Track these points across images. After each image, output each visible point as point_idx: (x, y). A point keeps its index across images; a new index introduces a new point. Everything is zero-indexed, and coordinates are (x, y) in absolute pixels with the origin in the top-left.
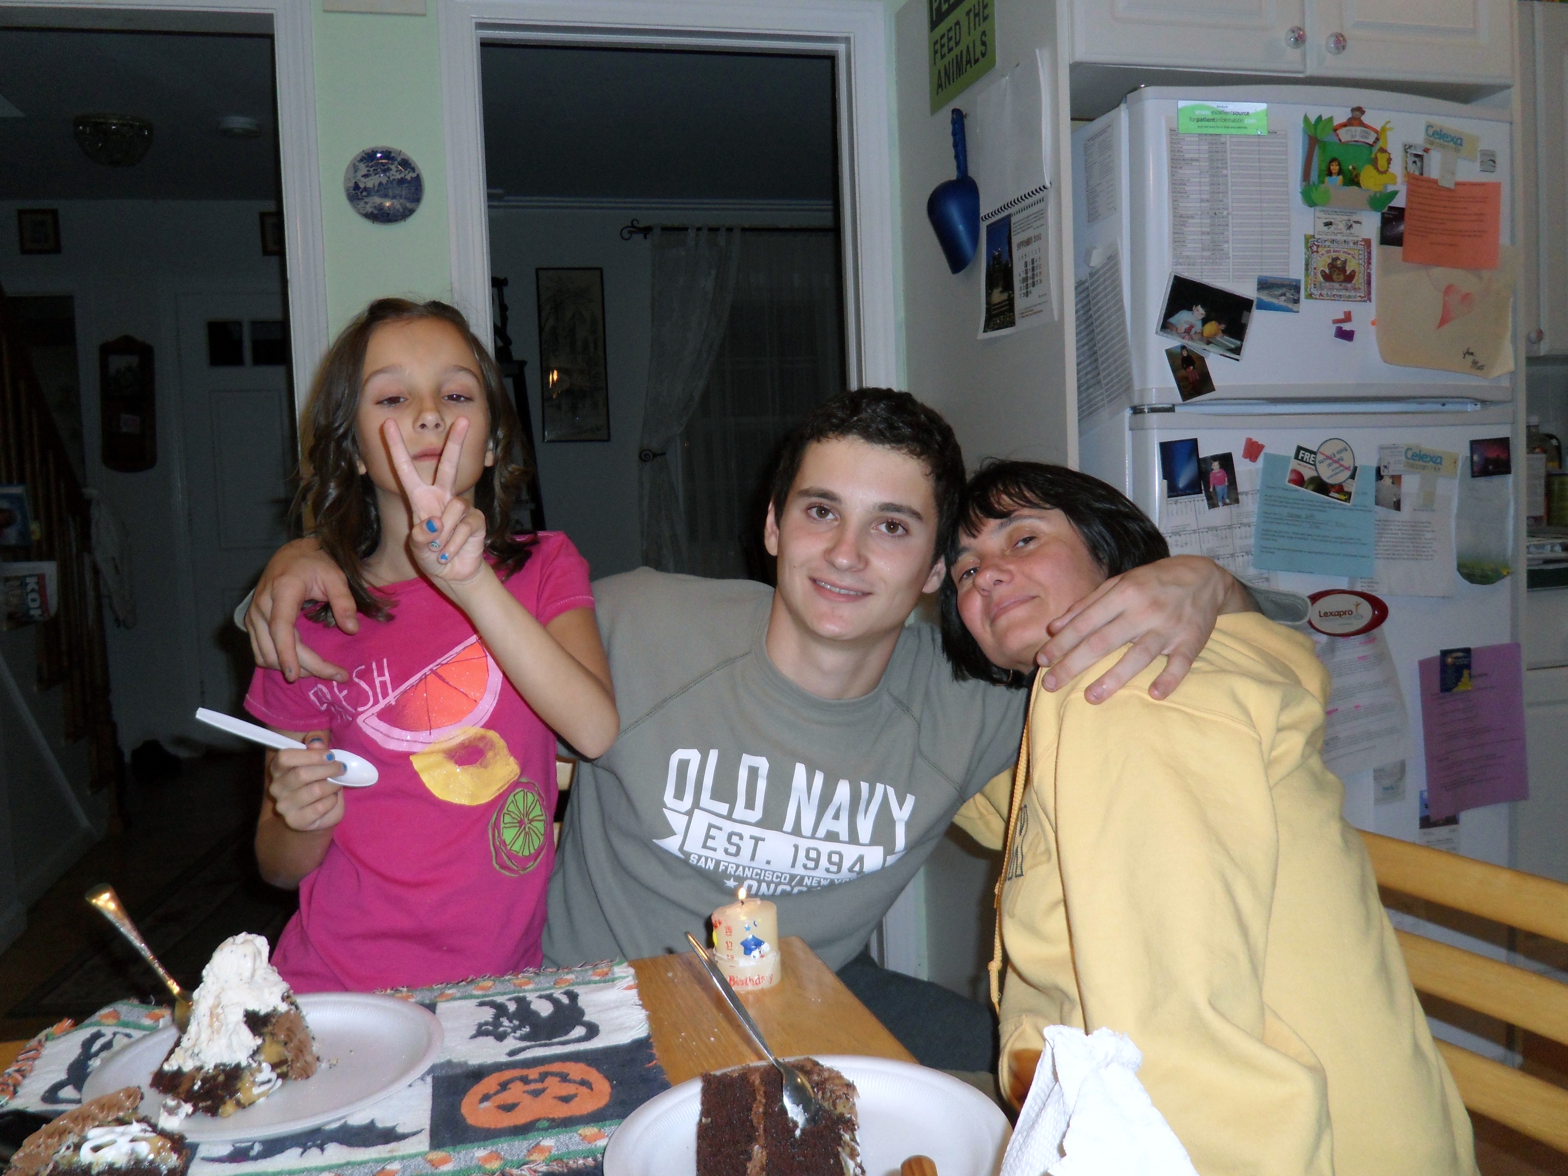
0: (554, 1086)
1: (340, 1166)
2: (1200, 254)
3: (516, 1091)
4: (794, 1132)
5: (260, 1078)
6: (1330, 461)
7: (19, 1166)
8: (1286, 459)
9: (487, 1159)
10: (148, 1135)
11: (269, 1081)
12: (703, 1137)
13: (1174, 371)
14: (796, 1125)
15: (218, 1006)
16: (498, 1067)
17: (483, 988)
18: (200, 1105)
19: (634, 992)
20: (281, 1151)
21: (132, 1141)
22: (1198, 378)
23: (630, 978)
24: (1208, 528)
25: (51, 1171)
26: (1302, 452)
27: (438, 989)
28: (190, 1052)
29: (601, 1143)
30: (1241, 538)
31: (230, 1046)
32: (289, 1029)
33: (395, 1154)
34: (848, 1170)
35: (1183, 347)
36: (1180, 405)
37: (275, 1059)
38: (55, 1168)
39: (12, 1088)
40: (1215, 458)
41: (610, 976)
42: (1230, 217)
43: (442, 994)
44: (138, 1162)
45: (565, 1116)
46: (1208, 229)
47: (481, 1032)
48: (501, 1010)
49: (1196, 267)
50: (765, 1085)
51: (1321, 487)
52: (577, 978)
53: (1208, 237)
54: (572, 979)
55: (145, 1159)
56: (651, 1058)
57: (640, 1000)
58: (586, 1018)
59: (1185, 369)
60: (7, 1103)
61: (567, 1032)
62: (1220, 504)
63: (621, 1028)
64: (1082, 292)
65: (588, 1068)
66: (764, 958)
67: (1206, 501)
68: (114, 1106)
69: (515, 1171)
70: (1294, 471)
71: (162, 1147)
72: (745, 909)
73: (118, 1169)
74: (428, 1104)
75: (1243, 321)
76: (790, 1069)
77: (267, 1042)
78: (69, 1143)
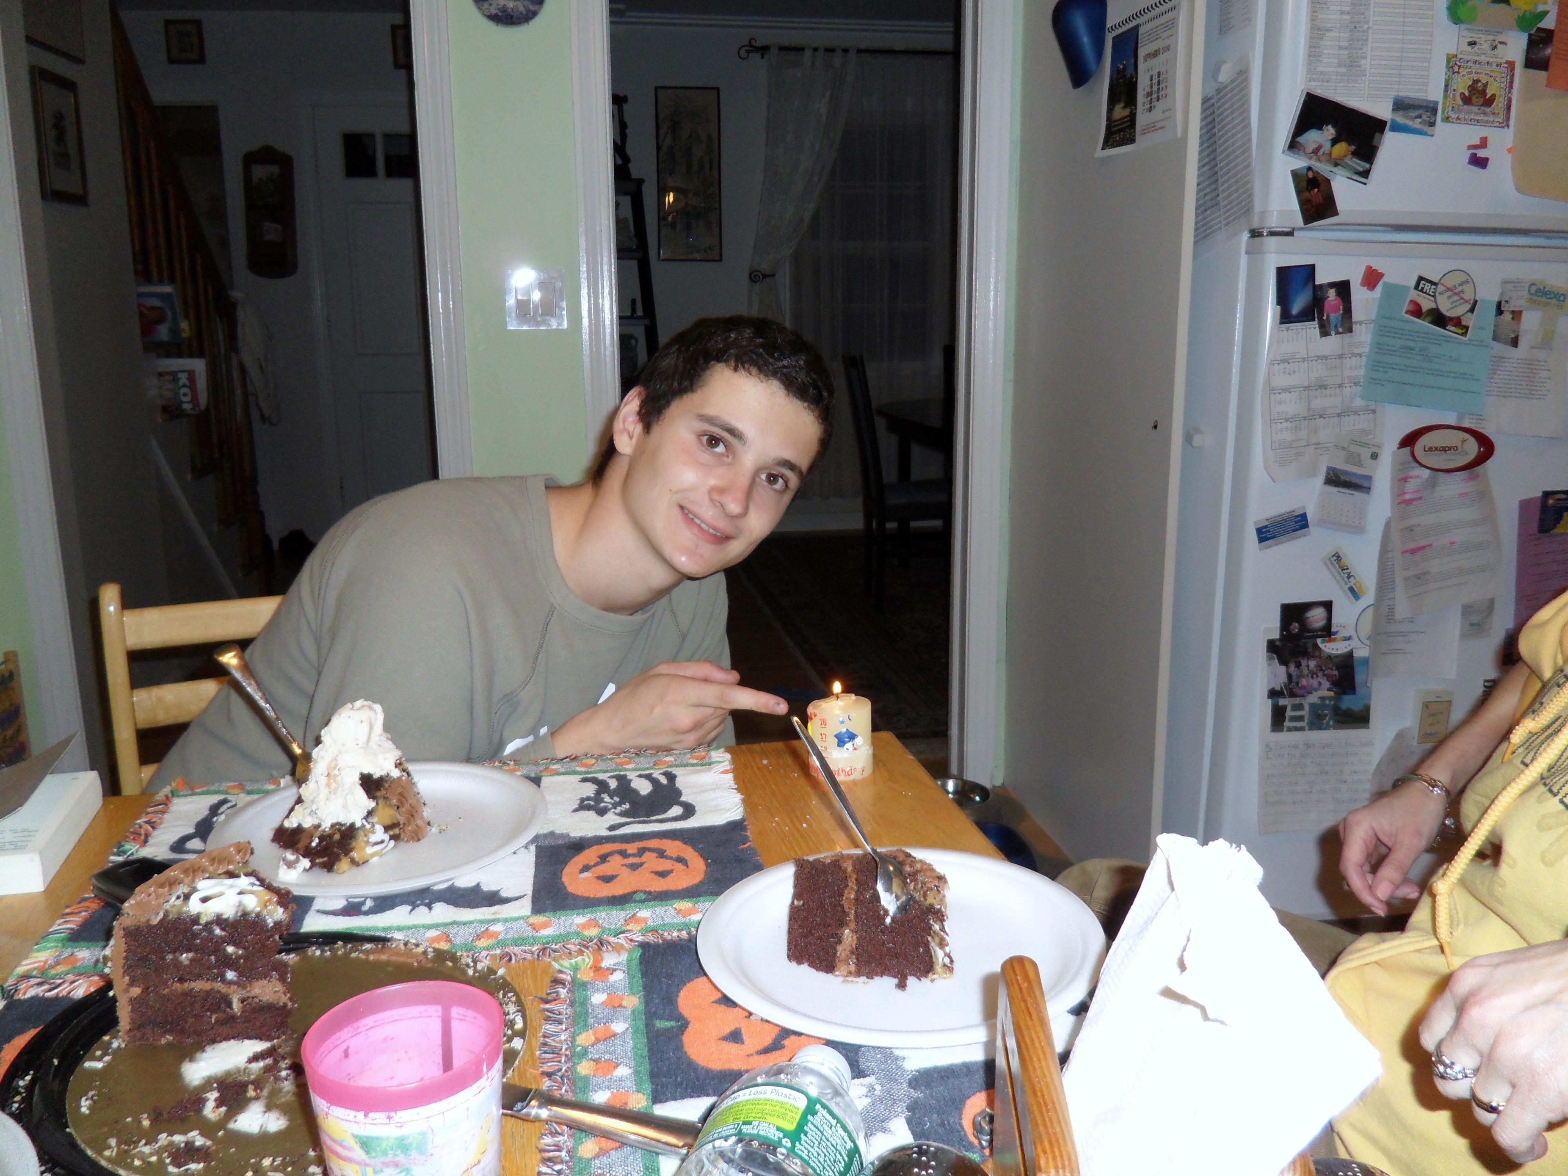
0: (651, 861)
1: (446, 925)
2: (1335, 69)
3: (615, 864)
4: (884, 919)
5: (374, 838)
6: (1449, 293)
7: (131, 913)
8: (1406, 288)
9: (585, 926)
10: (256, 888)
11: (382, 842)
12: (795, 918)
13: (1299, 192)
14: (886, 912)
15: (335, 768)
16: (599, 840)
17: (585, 766)
18: (318, 861)
19: (730, 776)
20: (392, 907)
21: (240, 893)
22: (1322, 201)
23: (727, 763)
24: (1318, 357)
25: (161, 920)
26: (1423, 282)
28: (309, 810)
29: (696, 917)
30: (1350, 368)
31: (345, 806)
32: (401, 794)
33: (498, 916)
34: (937, 959)
35: (1309, 169)
36: (1300, 229)
37: (388, 822)
38: (166, 915)
39: (143, 837)
40: (1332, 285)
41: (707, 760)
42: (1371, 31)
43: (547, 768)
44: (245, 914)
45: (661, 890)
46: (1345, 44)
47: (583, 806)
48: (602, 786)
49: (1329, 84)
50: (857, 874)
51: (1439, 319)
52: (675, 760)
53: (1346, 52)
54: (671, 761)
55: (252, 912)
56: (745, 840)
57: (736, 784)
59: (1309, 191)
60: (137, 851)
61: (665, 811)
62: (1333, 333)
63: (717, 810)
64: (1209, 108)
65: (684, 846)
66: (857, 751)
67: (1318, 329)
68: (225, 859)
69: (612, 939)
70: (1413, 302)
71: (269, 900)
72: (840, 703)
73: (226, 920)
74: (530, 871)
75: (1375, 143)
76: (885, 859)
77: (381, 805)
78: (179, 892)
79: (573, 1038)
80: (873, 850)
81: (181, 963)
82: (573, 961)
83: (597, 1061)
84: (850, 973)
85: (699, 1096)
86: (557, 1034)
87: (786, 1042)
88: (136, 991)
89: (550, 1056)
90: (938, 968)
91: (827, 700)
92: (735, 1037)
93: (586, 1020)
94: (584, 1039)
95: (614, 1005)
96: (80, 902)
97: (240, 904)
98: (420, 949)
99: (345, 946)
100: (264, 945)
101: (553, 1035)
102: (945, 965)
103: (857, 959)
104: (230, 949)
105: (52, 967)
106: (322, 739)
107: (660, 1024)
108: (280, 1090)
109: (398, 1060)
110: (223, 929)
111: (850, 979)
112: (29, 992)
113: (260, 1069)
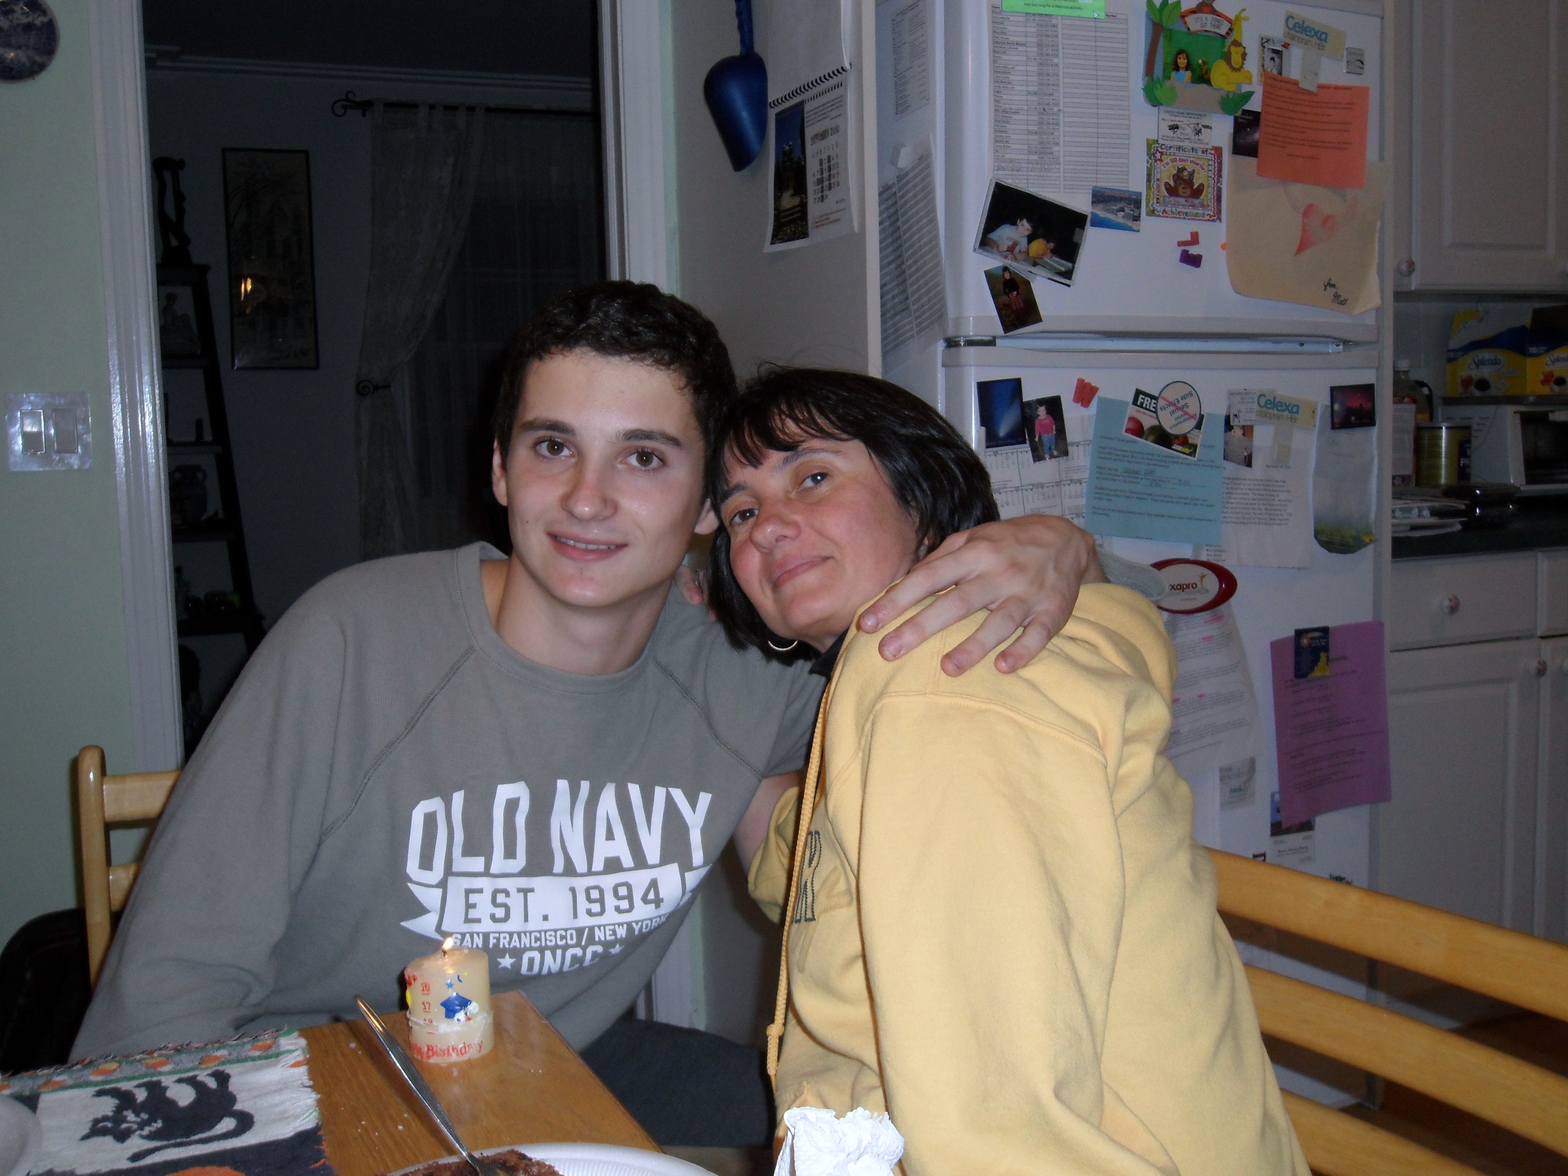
2: (1025, 157)
6: (1172, 408)
8: (1123, 404)
13: (994, 296)
17: (104, 1073)
19: (303, 1069)
22: (1022, 305)
23: (300, 1052)
24: (1033, 485)
26: (1141, 396)
27: (44, 1075)
30: (1070, 497)
35: (1005, 269)
36: (1001, 337)
40: (1041, 402)
41: (274, 1050)
42: (1061, 115)
43: (47, 1083)
46: (1035, 128)
47: (97, 1130)
48: (125, 1099)
49: (1021, 173)
51: (1163, 438)
52: (230, 1054)
53: (1035, 137)
54: (223, 1056)
56: (319, 1155)
57: (310, 1080)
58: (238, 1107)
59: (1007, 294)
61: (211, 1126)
62: (1047, 456)
63: (283, 1117)
64: (887, 200)
65: (235, 1172)
66: (471, 1022)
67: (1030, 453)
70: (1132, 419)
72: (450, 959)
75: (1076, 239)
76: (488, 1166)
80: (471, 1156)
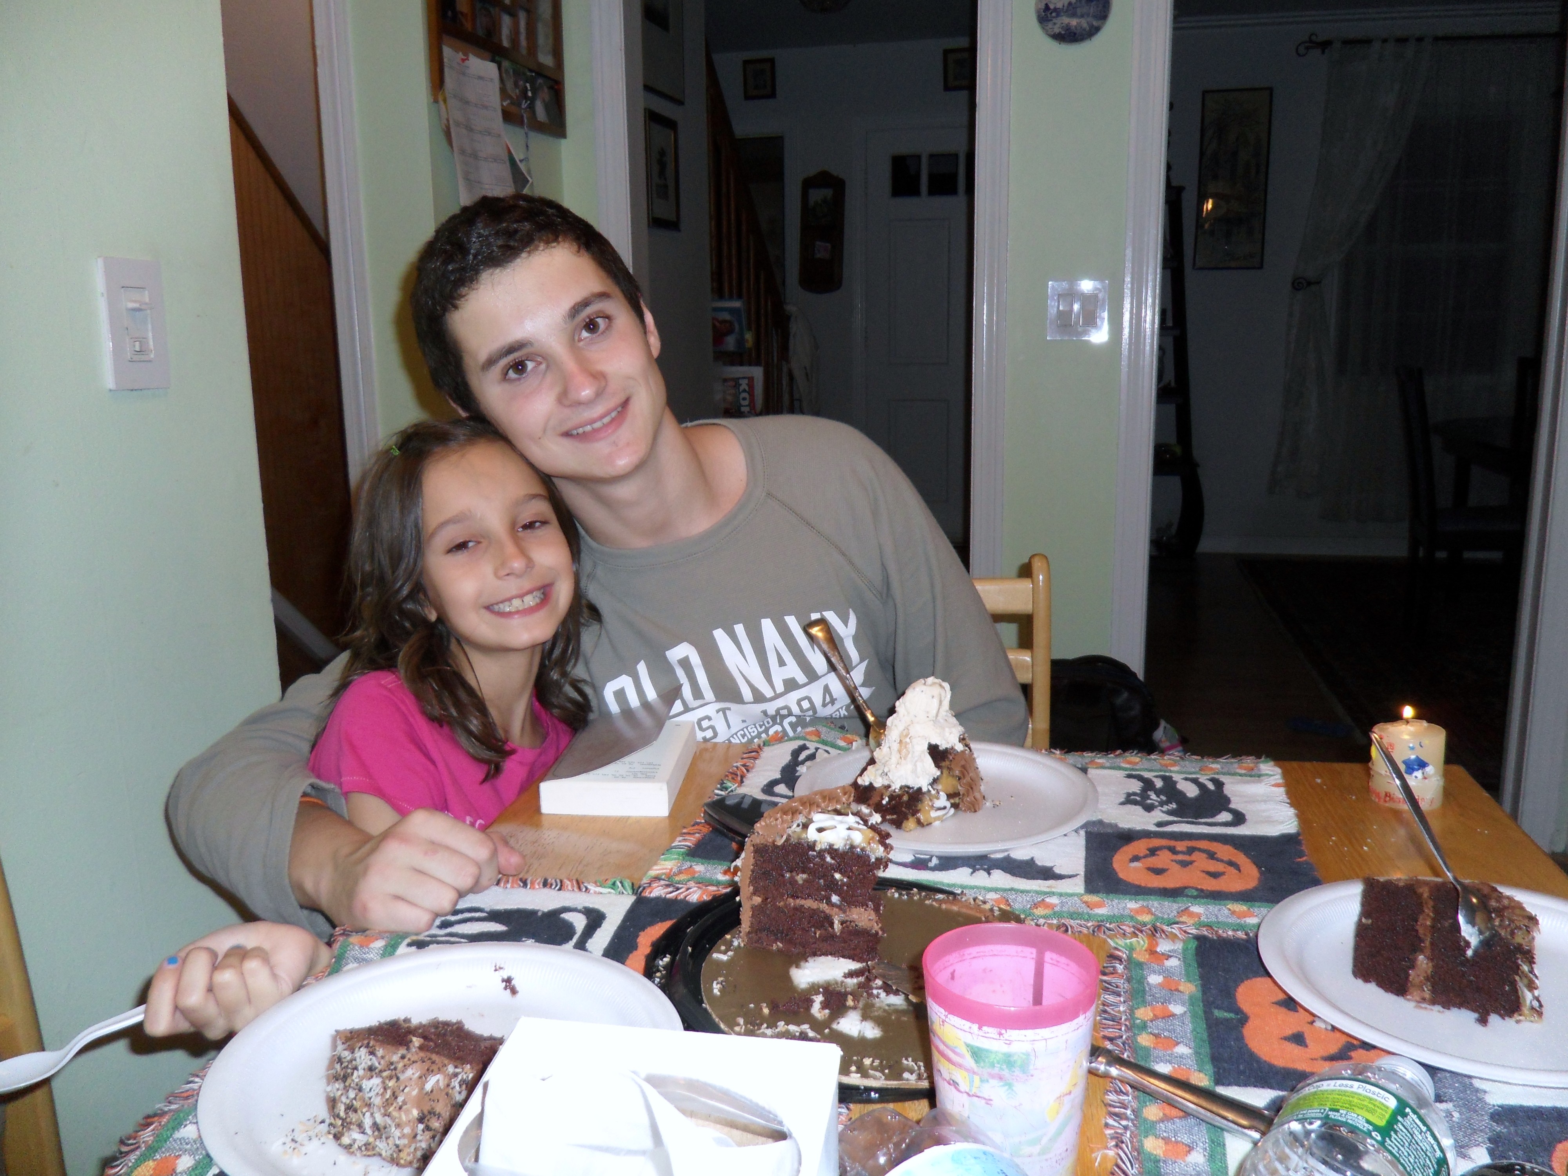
0: (1201, 862)
1: (1005, 890)
3: (1163, 859)
4: (1465, 951)
5: (938, 803)
7: (761, 833)
9: (1138, 911)
10: (861, 827)
11: (945, 808)
12: (1362, 936)
14: (1468, 944)
15: (907, 736)
16: (1146, 834)
17: (1129, 763)
18: (888, 817)
19: (1282, 790)
20: (955, 867)
21: (849, 829)
23: (1278, 777)
25: (785, 841)
27: (1089, 757)
28: (881, 772)
29: (1253, 921)
31: (914, 771)
32: (963, 767)
33: (1053, 890)
34: (1525, 1000)
37: (951, 791)
38: (787, 840)
39: (739, 778)
41: (1256, 771)
43: (1092, 762)
44: (852, 847)
45: (1213, 889)
48: (1148, 784)
50: (1434, 900)
52: (1222, 768)
54: (1217, 769)
55: (858, 847)
56: (1301, 854)
57: (1289, 798)
58: (1232, 806)
60: (736, 788)
61: (1213, 816)
63: (1269, 821)
65: (1236, 851)
66: (1426, 781)
68: (833, 798)
69: (1165, 928)
71: (873, 838)
72: (1410, 728)
73: (836, 850)
74: (1082, 854)
76: (1468, 890)
77: (945, 775)
78: (799, 821)
79: (1132, 1010)
80: (1455, 879)
81: (796, 881)
82: (1128, 941)
83: (1157, 1036)
84: (1424, 1000)
85: (1263, 1087)
86: (1116, 1005)
87: (1353, 1054)
88: (757, 900)
89: (1111, 1023)
90: (1526, 1010)
91: (1395, 724)
92: (1298, 1039)
93: (1143, 997)
94: (1143, 1013)
95: (1171, 989)
96: (693, 825)
97: (849, 838)
98: (987, 907)
99: (920, 894)
100: (864, 877)
101: (1112, 1005)
102: (1533, 1008)
103: (1433, 987)
104: (837, 876)
105: (675, 875)
106: (896, 709)
107: (1218, 1014)
108: (873, 1005)
109: (994, 991)
110: (832, 858)
111: (1423, 1005)
112: (657, 891)
113: (854, 985)
